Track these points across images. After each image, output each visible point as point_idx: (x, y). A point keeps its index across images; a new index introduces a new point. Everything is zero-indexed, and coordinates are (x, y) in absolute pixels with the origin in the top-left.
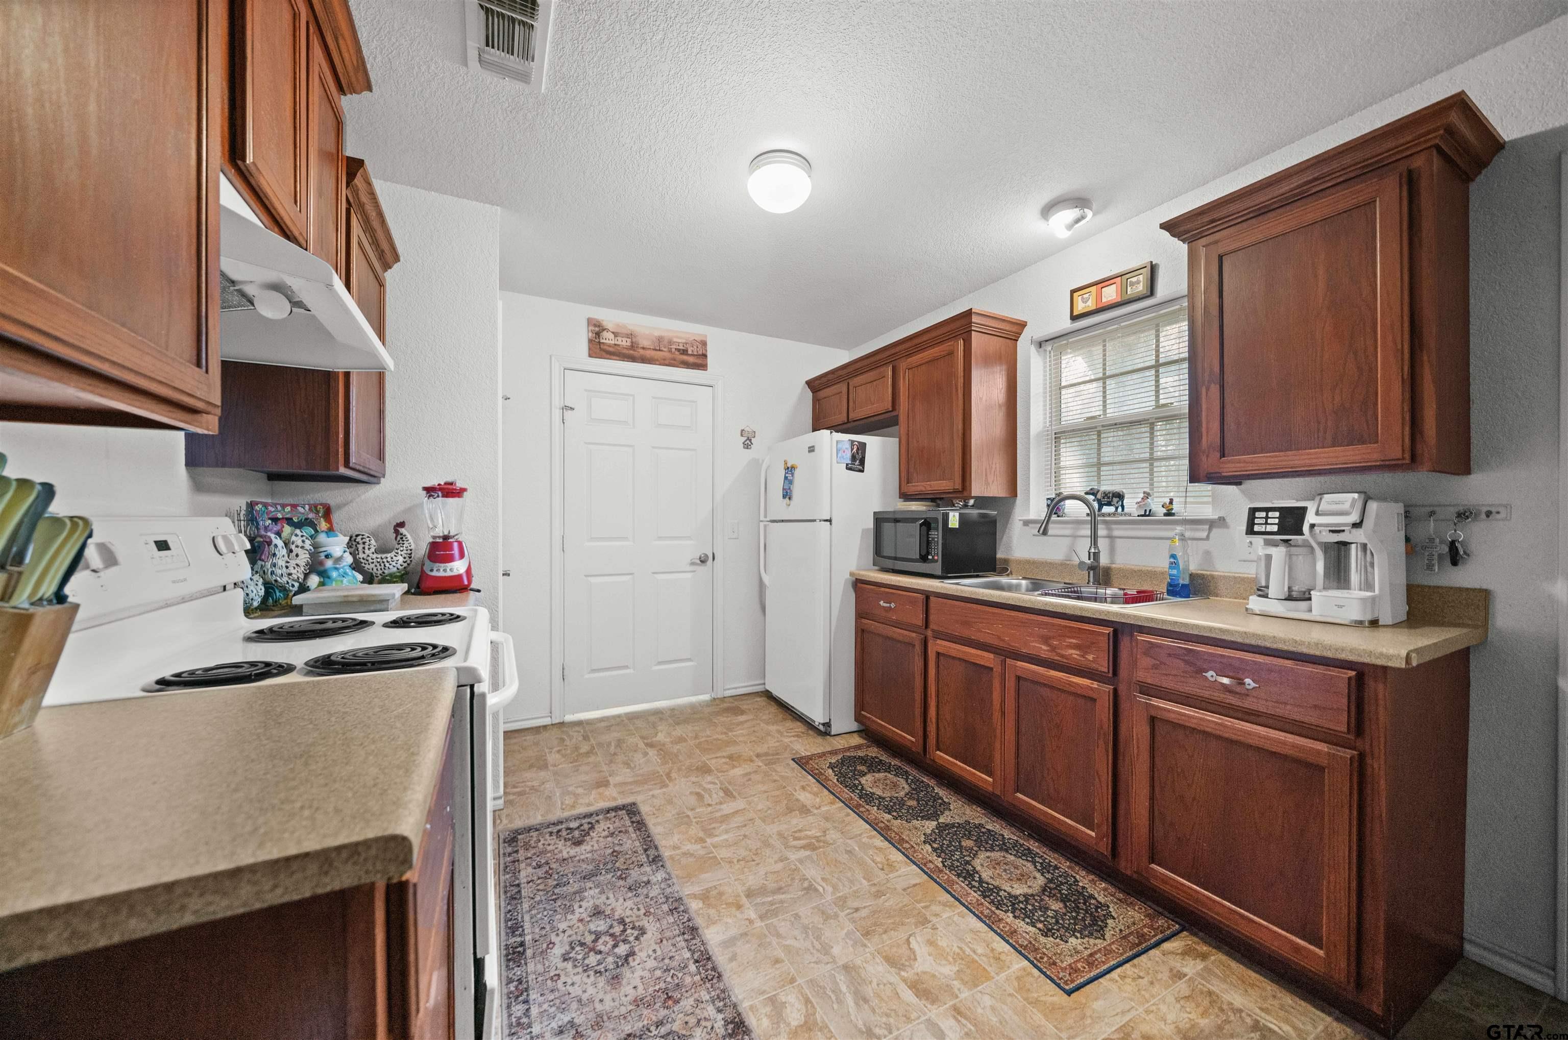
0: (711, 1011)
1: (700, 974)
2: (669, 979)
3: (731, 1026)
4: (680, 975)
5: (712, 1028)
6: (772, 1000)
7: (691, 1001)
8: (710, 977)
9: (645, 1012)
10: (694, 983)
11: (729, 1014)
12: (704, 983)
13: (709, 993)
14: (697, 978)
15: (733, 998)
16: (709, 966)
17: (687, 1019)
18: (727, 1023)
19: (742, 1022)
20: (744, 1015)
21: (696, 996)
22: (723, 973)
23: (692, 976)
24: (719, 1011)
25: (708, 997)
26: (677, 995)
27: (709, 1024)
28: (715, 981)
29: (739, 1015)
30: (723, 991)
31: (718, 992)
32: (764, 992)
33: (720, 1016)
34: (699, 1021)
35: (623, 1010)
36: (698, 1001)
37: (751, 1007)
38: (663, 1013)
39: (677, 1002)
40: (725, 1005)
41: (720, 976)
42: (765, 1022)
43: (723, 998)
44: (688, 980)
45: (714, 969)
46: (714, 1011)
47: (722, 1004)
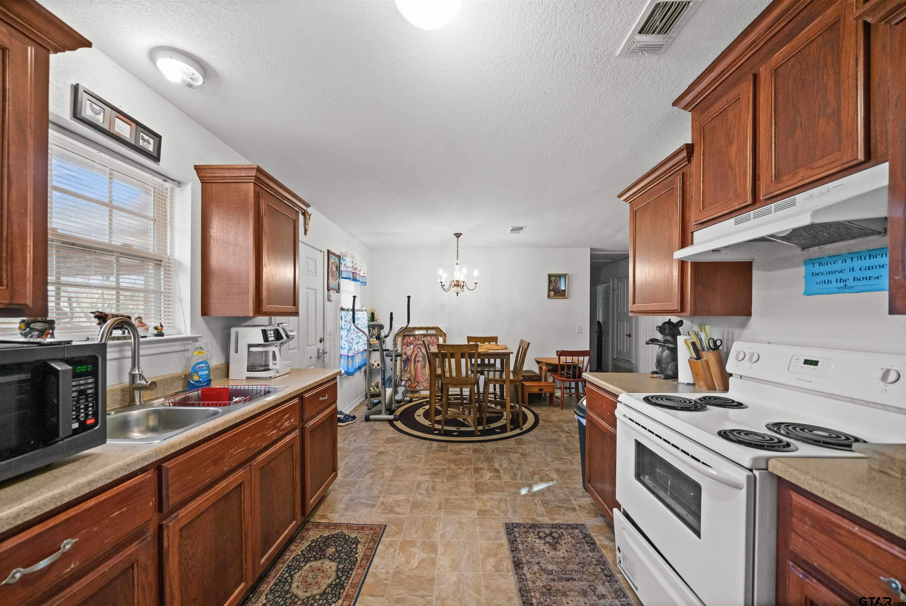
0: (528, 576)
1: (531, 596)
2: (548, 600)
3: (521, 566)
4: (542, 600)
5: (529, 569)
6: (498, 570)
7: (537, 584)
8: (526, 592)
9: (560, 588)
10: (534, 592)
11: (520, 572)
12: (529, 590)
13: (527, 584)
14: (533, 594)
15: (516, 577)
16: (525, 598)
17: (540, 577)
18: (522, 568)
19: (515, 566)
20: (513, 568)
21: (534, 585)
22: (518, 591)
23: (535, 597)
24: (524, 574)
25: (529, 582)
26: (544, 590)
27: (530, 571)
28: (524, 589)
29: (516, 569)
30: (520, 582)
31: (523, 583)
32: (500, 575)
33: (524, 572)
34: (535, 574)
35: (572, 593)
36: (534, 582)
37: (509, 571)
38: (552, 584)
39: (544, 586)
40: (521, 575)
41: (520, 590)
42: (505, 564)
43: (521, 579)
44: (538, 595)
45: (522, 596)
46: (527, 575)
47: (523, 577)
